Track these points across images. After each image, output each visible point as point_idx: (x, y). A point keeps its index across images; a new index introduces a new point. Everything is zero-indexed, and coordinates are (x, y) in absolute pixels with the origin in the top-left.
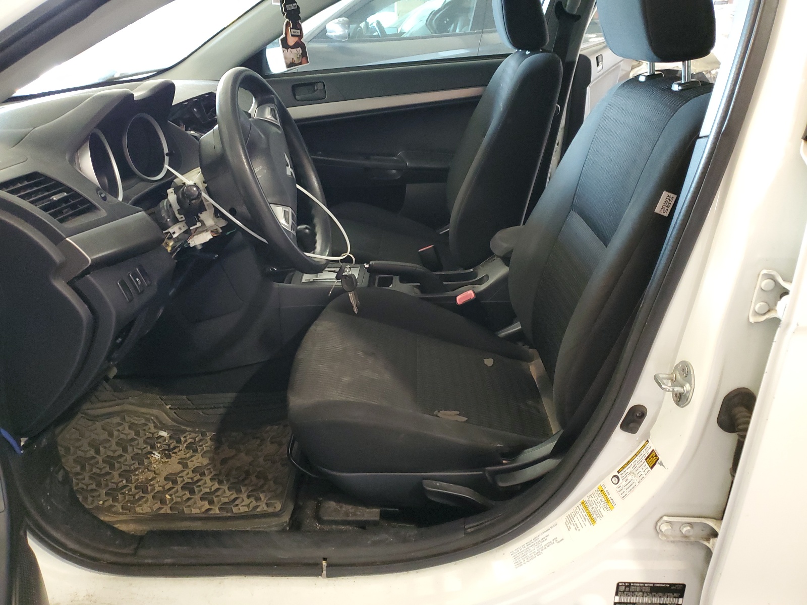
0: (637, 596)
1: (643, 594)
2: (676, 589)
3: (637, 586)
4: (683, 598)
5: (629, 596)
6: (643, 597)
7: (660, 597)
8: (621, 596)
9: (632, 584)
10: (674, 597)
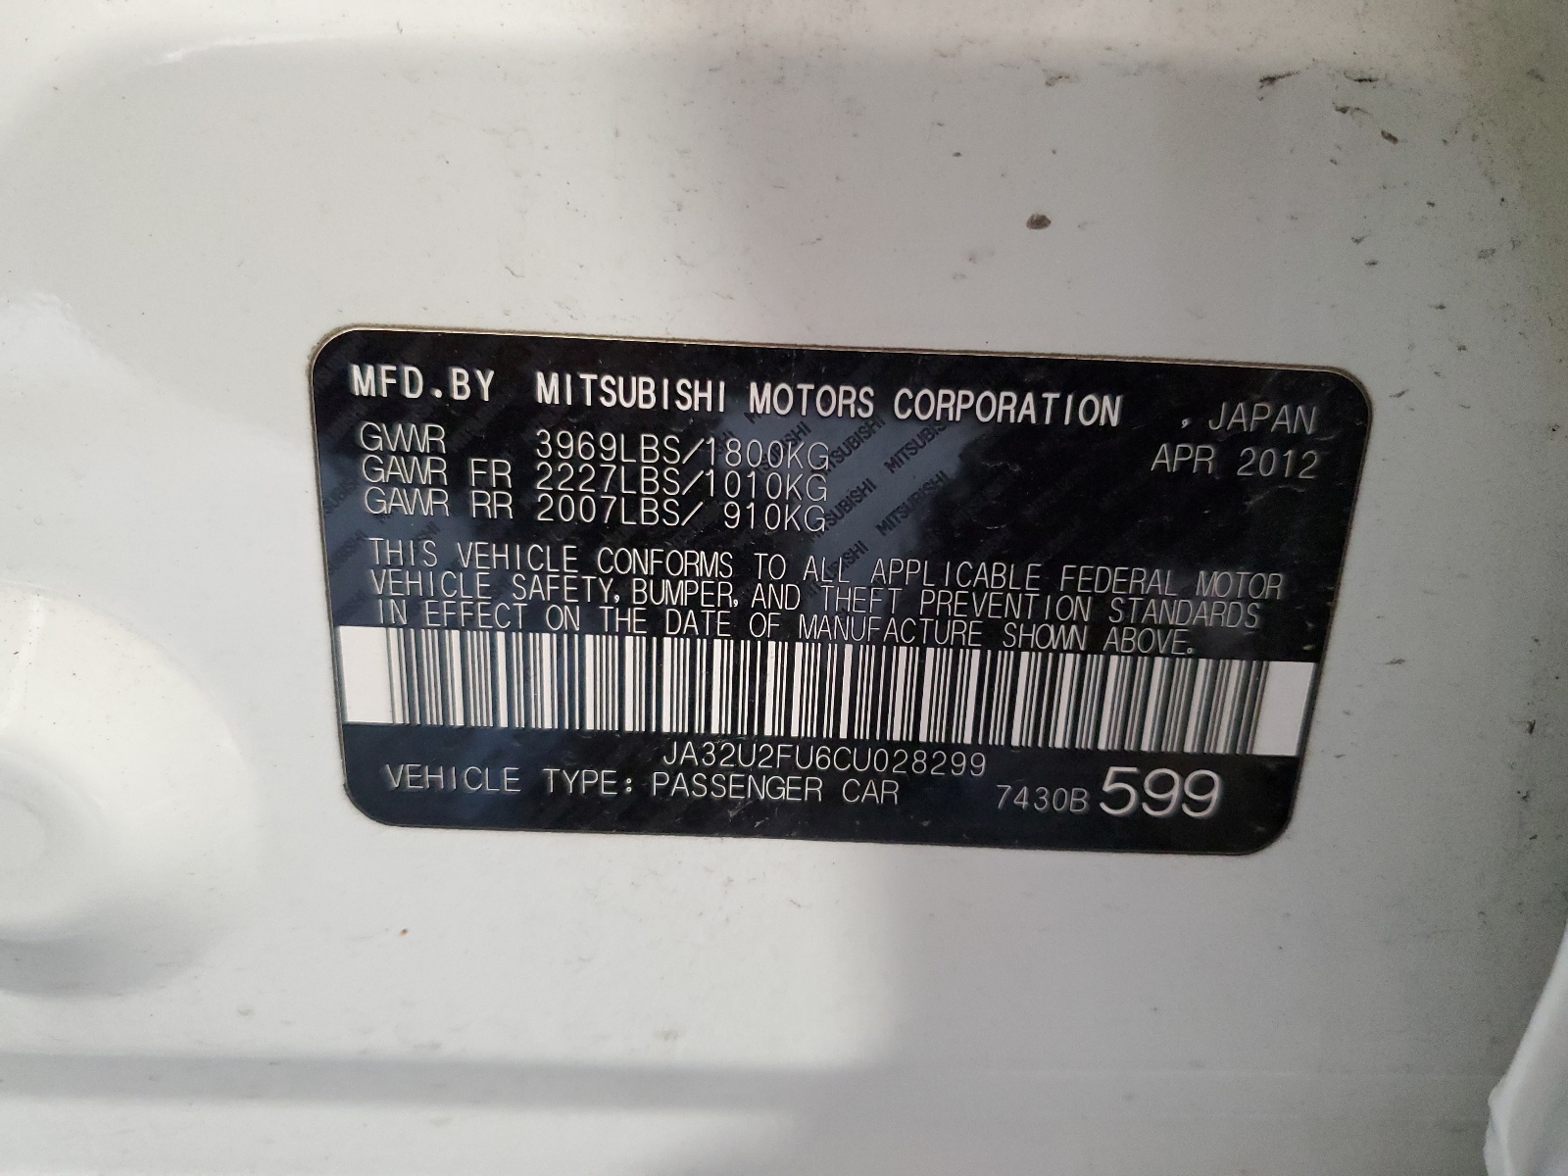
0: (654, 623)
1: (744, 575)
2: (1227, 487)
3: (631, 423)
4: (1317, 656)
5: (535, 619)
6: (738, 627)
7: (991, 637)
8: (415, 621)
9: (547, 390)
10: (1202, 643)
